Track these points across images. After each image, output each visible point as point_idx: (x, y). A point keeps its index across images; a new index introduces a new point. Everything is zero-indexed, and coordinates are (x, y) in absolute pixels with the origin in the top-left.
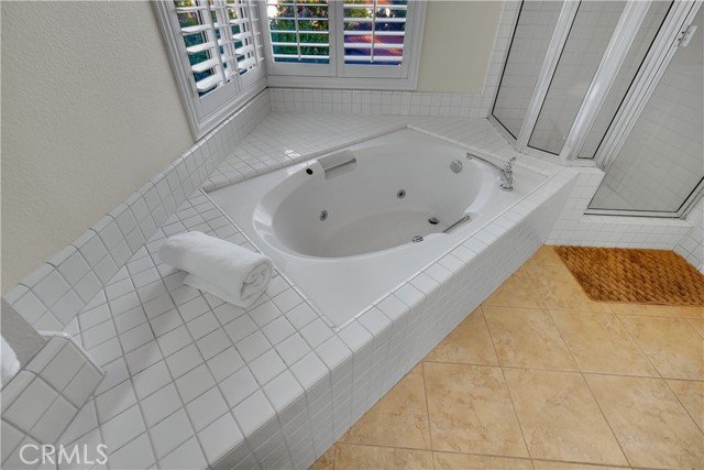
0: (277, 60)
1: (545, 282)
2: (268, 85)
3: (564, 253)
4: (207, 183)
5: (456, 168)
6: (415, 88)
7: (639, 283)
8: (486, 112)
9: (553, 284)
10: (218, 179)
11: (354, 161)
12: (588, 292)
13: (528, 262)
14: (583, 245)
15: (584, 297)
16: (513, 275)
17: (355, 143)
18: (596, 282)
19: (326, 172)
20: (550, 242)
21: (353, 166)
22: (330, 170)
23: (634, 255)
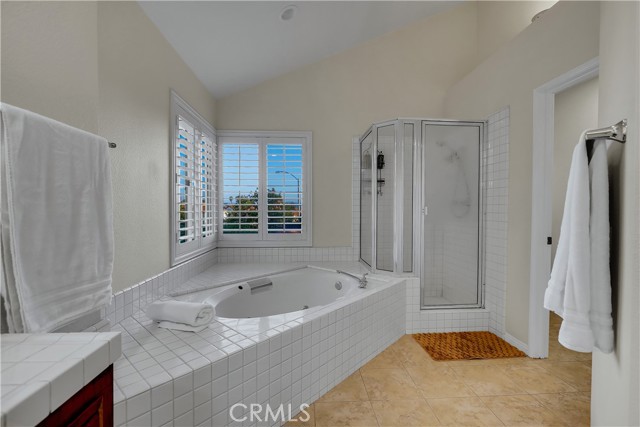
0: (225, 232)
1: (404, 354)
2: (217, 246)
3: (418, 337)
4: (172, 293)
5: (339, 286)
6: (310, 246)
7: (465, 349)
8: (357, 258)
9: (410, 354)
10: (179, 291)
11: (271, 284)
12: (432, 356)
18: (437, 350)
19: (252, 289)
20: (409, 332)
21: (270, 287)
22: (255, 288)
23: (463, 335)
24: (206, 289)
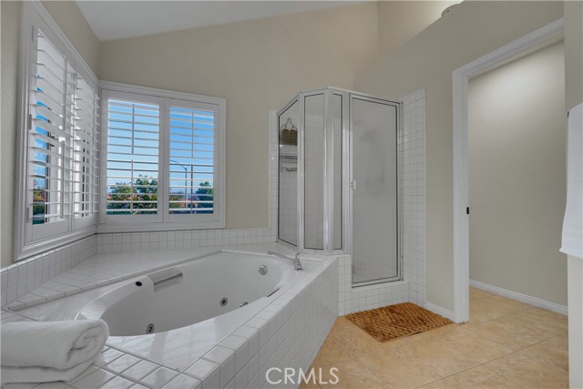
0: (109, 213)
1: (348, 340)
2: (96, 232)
3: (353, 318)
5: (263, 271)
6: (224, 226)
7: (401, 324)
8: (275, 239)
9: (353, 340)
11: (181, 275)
12: (376, 337)
13: (332, 330)
14: (362, 311)
15: (375, 343)
16: (325, 342)
17: (180, 263)
18: (378, 330)
19: (155, 284)
20: (341, 314)
21: (180, 279)
22: (159, 283)
23: (391, 309)
24: (82, 291)
